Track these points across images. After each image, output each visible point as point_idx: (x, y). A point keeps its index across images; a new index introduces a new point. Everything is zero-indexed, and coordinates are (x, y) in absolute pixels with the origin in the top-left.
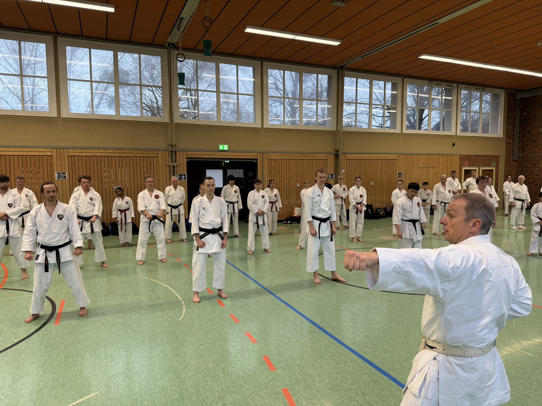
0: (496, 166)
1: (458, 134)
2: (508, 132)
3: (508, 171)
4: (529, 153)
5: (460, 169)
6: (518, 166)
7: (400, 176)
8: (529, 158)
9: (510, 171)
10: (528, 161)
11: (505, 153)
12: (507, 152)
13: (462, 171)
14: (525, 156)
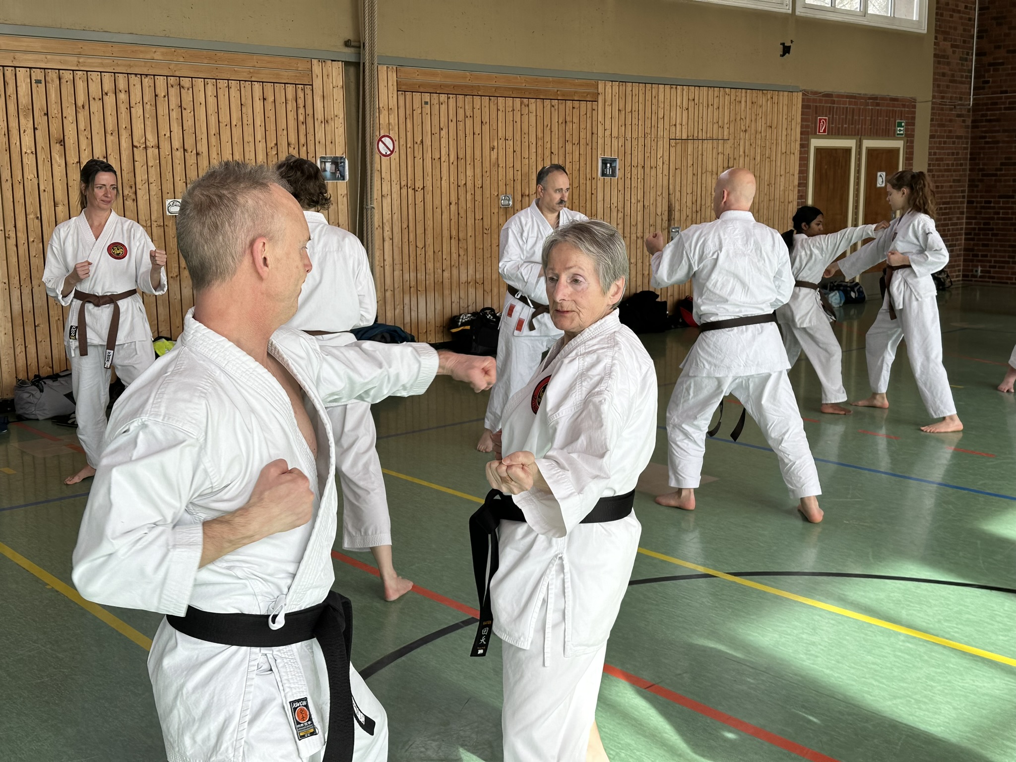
0: (907, 135)
1: (799, 11)
2: (942, 15)
3: (940, 154)
4: (1002, 92)
5: (802, 146)
6: (966, 138)
7: (609, 171)
8: (1000, 109)
9: (944, 154)
10: (998, 120)
11: (933, 91)
12: (939, 86)
13: (808, 152)
14: (986, 104)
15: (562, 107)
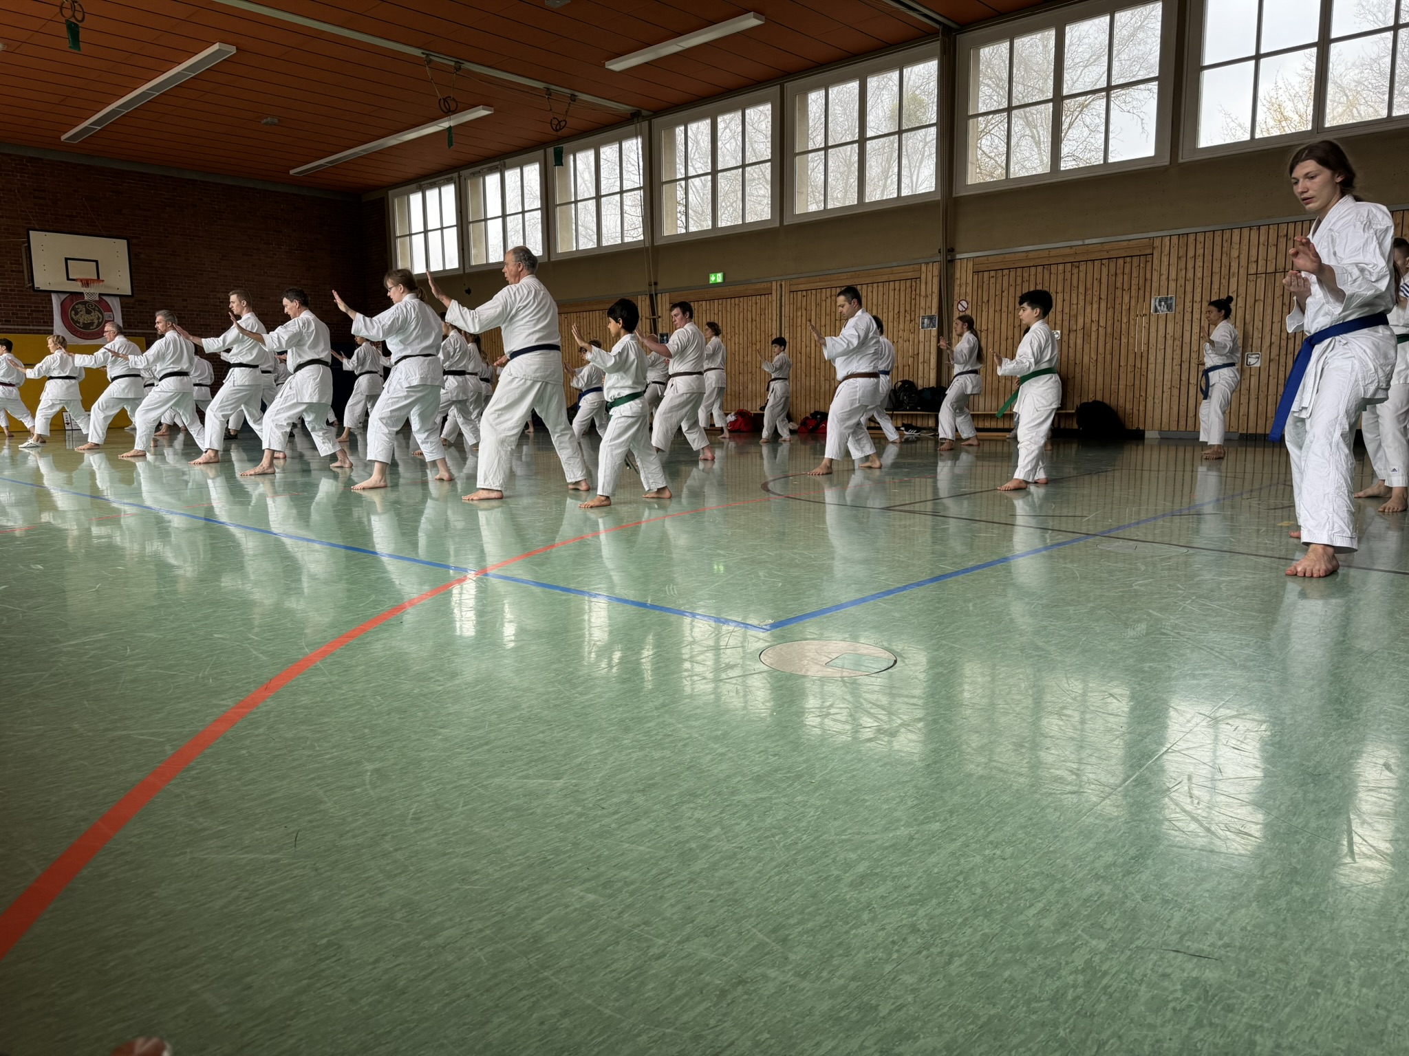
15: (1112, 265)
